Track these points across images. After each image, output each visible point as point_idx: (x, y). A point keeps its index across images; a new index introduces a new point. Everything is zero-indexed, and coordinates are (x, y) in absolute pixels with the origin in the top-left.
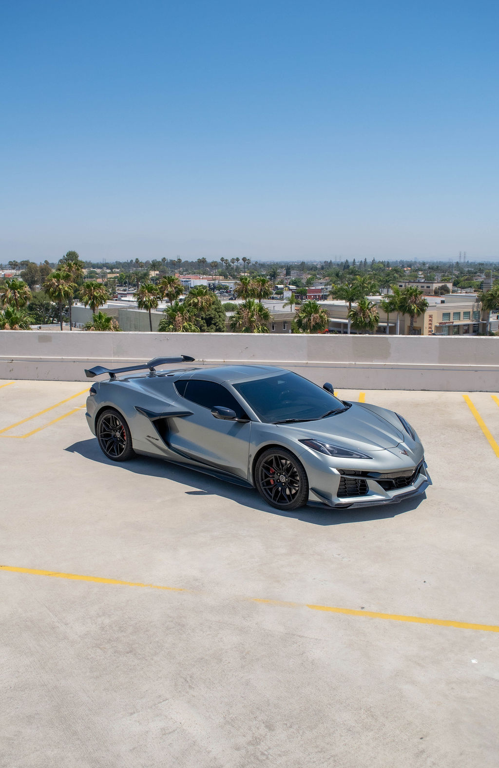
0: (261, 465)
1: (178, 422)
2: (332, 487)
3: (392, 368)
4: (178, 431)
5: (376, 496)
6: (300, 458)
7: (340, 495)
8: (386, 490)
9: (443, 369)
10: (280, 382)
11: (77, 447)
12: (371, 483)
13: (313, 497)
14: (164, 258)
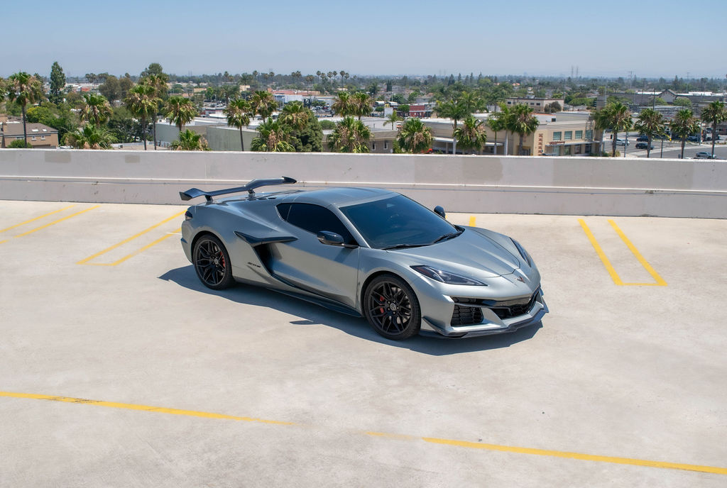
0: (371, 293)
1: (281, 248)
2: (445, 315)
3: (504, 190)
4: (281, 258)
5: (492, 324)
6: (412, 286)
7: (454, 324)
8: (502, 318)
9: (558, 192)
10: (389, 206)
11: (171, 276)
12: (486, 312)
13: (425, 326)
14: (256, 72)
